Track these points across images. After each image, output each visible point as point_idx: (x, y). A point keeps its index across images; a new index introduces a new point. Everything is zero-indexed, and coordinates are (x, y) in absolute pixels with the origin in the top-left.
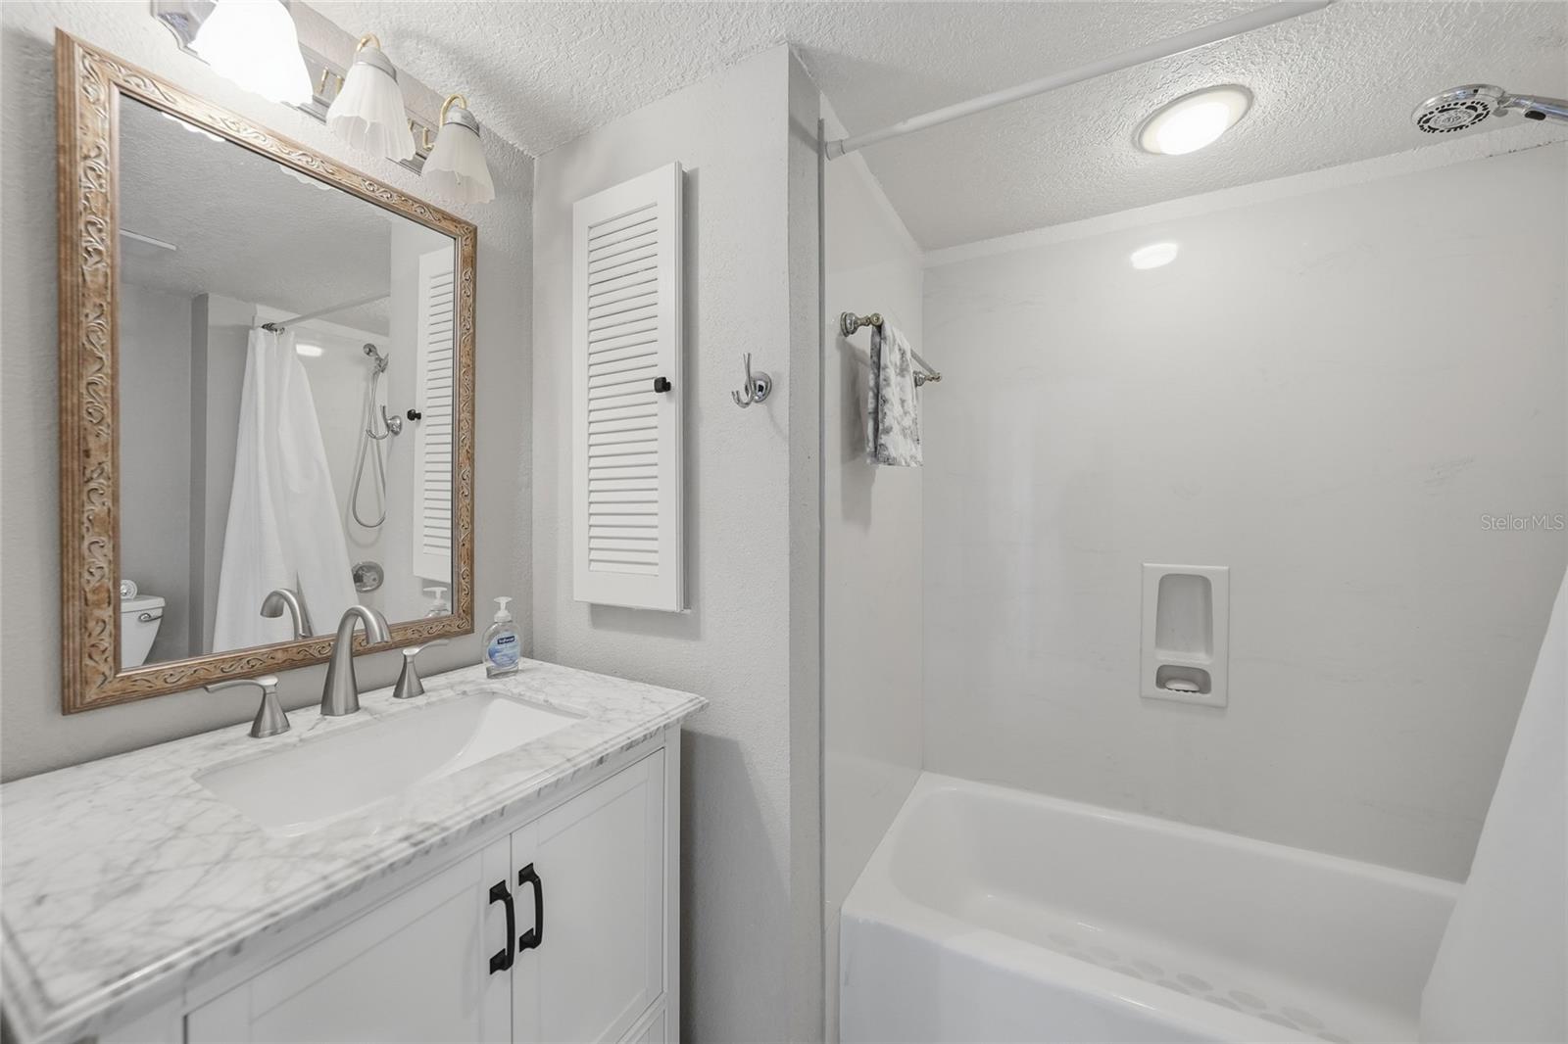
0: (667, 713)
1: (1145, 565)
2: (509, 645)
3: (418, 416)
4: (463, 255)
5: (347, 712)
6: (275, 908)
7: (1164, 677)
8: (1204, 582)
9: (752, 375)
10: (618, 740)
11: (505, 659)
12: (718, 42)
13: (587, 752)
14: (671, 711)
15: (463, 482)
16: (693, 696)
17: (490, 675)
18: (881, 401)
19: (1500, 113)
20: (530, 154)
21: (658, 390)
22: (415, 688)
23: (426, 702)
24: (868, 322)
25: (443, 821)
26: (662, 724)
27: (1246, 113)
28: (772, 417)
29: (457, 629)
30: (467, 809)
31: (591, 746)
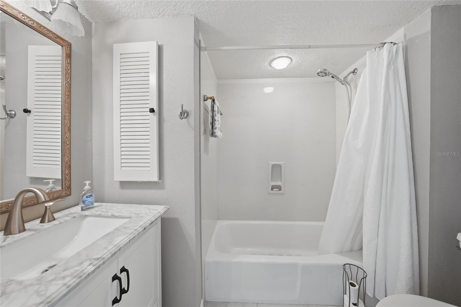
0: (159, 212)
1: (269, 162)
2: (90, 198)
3: (30, 112)
4: (66, 54)
5: (20, 232)
6: (49, 300)
7: (273, 188)
8: (280, 166)
9: (183, 110)
10: (148, 222)
11: (89, 203)
12: (173, 9)
13: (140, 227)
14: (160, 211)
15: (67, 139)
16: (165, 206)
17: (82, 210)
18: (214, 120)
19: (328, 75)
20: (91, 21)
21: (150, 112)
22: (51, 219)
23: (59, 223)
24: (211, 98)
25: (102, 256)
26: (159, 216)
27: (291, 63)
28: (189, 123)
29: (65, 195)
30: (109, 251)
31: (141, 225)
